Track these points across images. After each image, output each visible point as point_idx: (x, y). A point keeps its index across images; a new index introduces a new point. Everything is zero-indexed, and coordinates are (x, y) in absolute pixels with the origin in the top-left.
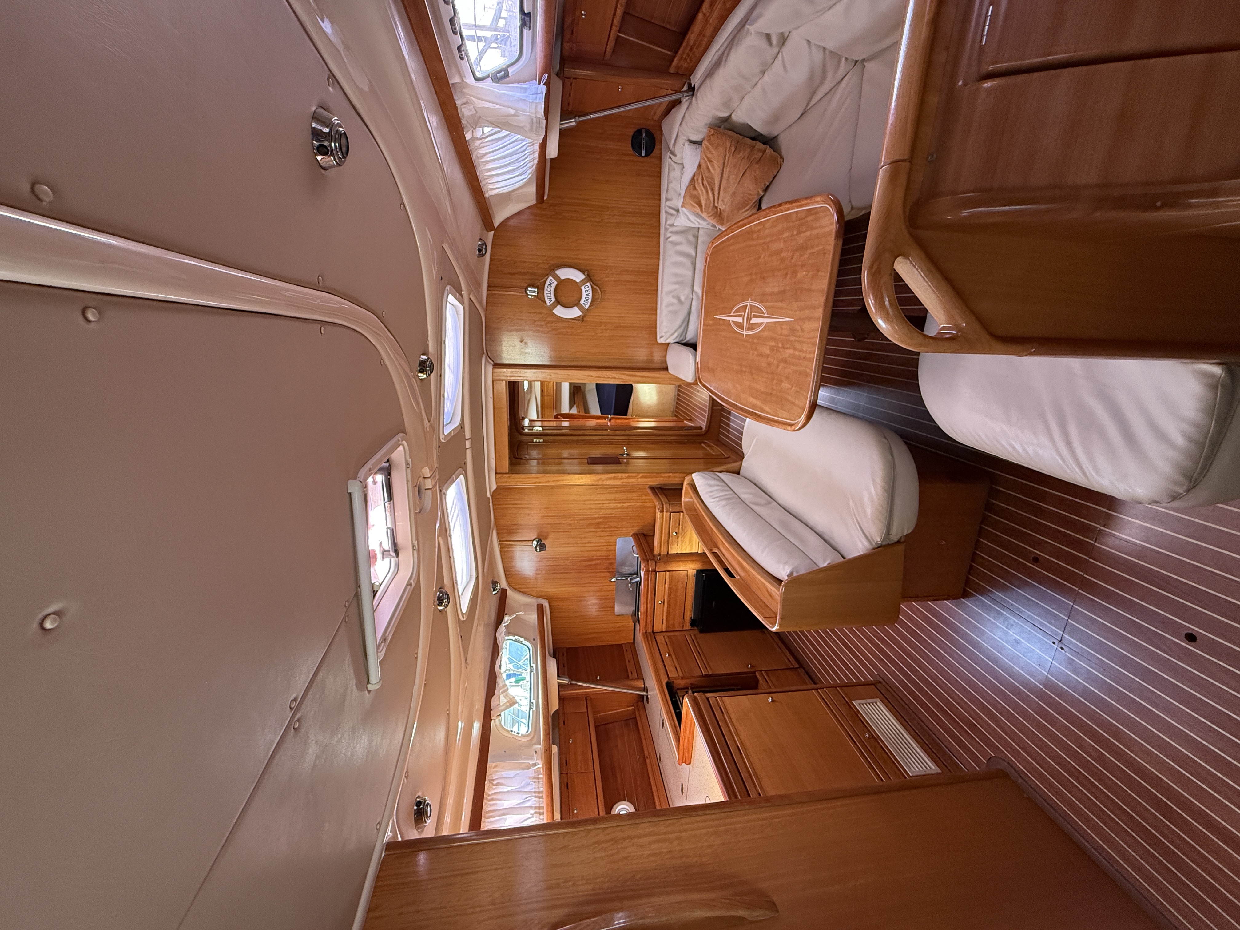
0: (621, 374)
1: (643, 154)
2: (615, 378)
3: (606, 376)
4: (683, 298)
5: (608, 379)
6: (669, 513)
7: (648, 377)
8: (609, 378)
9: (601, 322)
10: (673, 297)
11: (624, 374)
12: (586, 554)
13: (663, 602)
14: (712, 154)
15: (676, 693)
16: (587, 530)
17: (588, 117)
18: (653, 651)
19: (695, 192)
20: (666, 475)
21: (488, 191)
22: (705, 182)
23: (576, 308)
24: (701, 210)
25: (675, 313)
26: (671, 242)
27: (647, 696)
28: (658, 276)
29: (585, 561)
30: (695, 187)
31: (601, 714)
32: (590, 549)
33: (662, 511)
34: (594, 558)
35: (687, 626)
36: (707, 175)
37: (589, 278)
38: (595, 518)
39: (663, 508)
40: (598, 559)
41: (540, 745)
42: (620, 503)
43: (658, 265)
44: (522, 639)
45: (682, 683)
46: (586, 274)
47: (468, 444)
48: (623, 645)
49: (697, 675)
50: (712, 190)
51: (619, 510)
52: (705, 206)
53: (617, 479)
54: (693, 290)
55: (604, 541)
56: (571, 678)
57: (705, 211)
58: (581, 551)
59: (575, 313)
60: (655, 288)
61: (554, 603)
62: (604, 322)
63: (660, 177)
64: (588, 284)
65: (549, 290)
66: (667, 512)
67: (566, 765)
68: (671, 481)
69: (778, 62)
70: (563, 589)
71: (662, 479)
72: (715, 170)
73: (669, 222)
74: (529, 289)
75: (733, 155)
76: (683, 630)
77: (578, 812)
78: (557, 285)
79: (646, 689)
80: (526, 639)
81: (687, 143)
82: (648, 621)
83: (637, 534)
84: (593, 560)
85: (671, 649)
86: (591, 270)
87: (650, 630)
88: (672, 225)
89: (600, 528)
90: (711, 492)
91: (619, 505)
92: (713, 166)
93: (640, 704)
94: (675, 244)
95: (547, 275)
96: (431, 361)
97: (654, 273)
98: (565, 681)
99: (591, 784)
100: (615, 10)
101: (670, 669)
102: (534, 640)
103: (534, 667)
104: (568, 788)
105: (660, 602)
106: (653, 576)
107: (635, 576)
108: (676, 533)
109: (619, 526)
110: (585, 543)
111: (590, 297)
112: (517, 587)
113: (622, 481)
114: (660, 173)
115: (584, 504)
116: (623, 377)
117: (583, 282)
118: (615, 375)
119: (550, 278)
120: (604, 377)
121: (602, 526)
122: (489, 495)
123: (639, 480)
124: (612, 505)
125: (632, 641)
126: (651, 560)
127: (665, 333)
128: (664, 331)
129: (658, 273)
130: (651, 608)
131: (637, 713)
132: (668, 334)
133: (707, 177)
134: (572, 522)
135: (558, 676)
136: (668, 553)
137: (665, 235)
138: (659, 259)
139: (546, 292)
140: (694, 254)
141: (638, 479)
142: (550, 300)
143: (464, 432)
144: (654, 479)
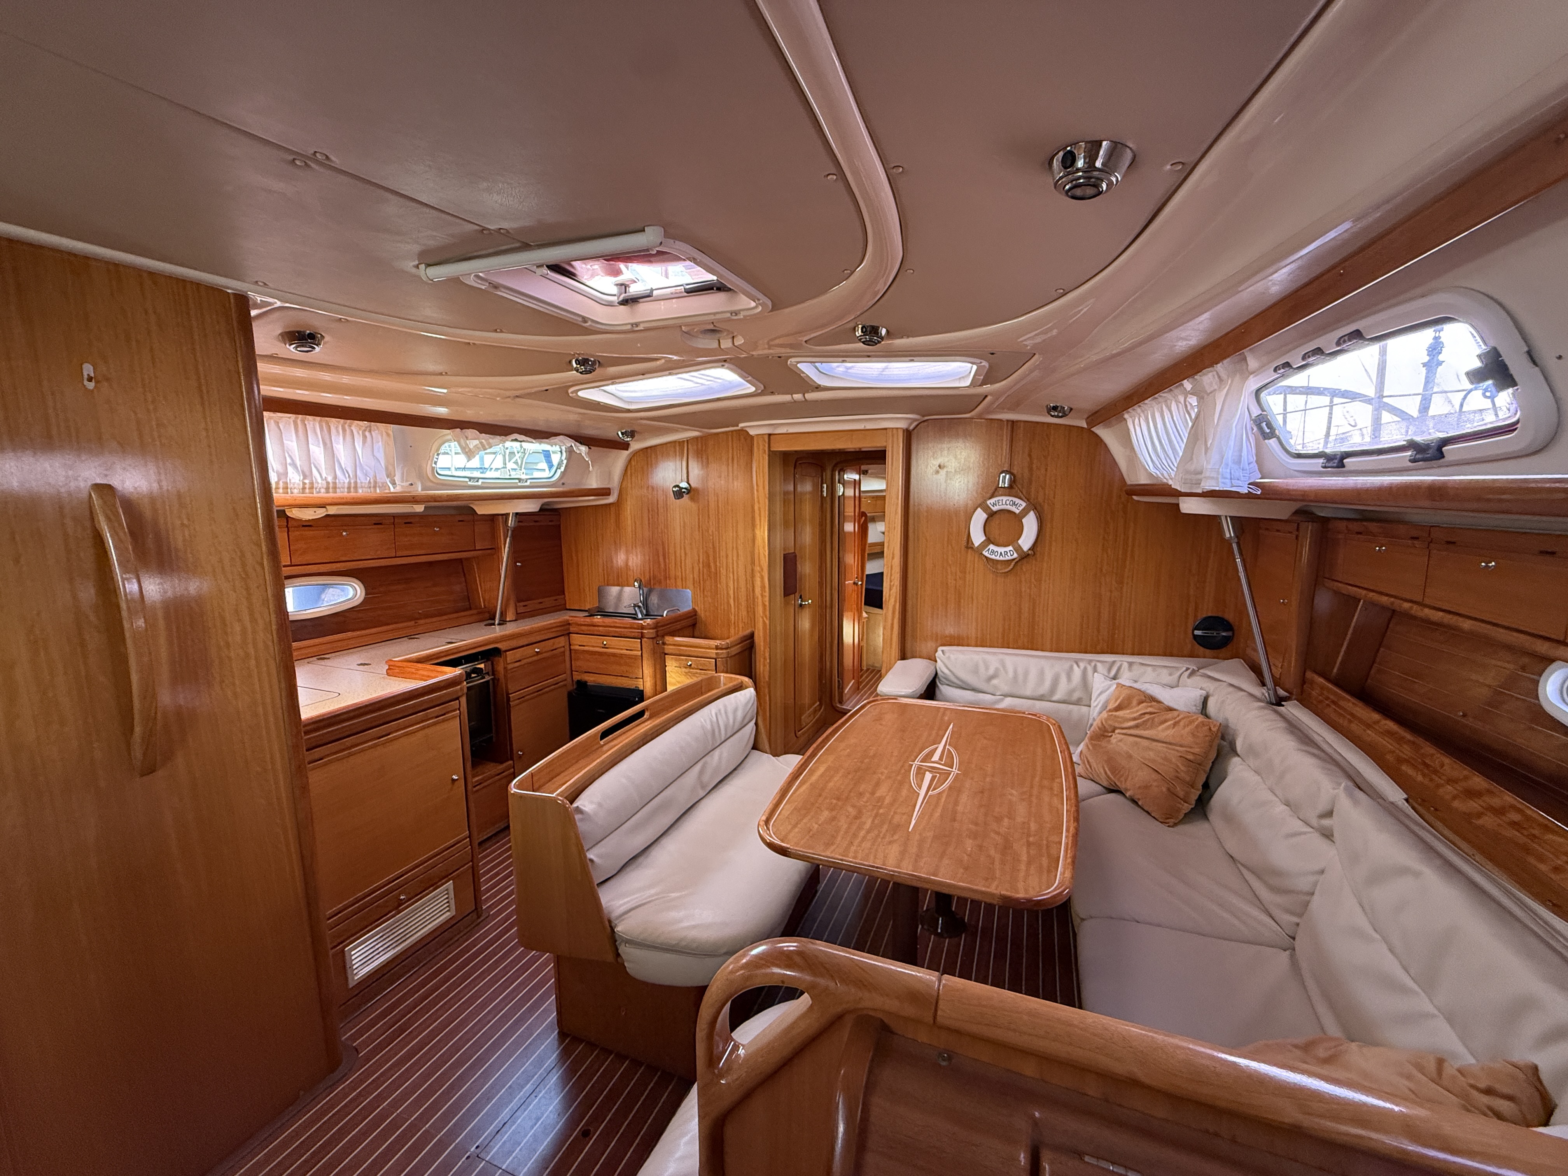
0: (896, 597)
1: (1197, 632)
2: (890, 590)
3: (893, 578)
4: (995, 682)
5: (889, 581)
6: (714, 656)
7: (892, 634)
8: (891, 581)
9: (965, 573)
10: (997, 669)
11: (895, 601)
12: (672, 550)
13: (605, 647)
14: (1184, 727)
15: (488, 660)
16: (701, 551)
17: (1237, 556)
18: (543, 632)
19: (1135, 702)
20: (767, 655)
21: (1131, 417)
22: (1147, 717)
23: (984, 538)
24: (1110, 711)
25: (975, 671)
26: (1071, 667)
27: (494, 624)
28: (1028, 649)
29: (664, 548)
30: (1143, 702)
31: (475, 567)
32: (678, 555)
33: (717, 648)
34: (667, 560)
35: (577, 677)
36: (1156, 720)
37: (1024, 557)
38: (715, 562)
39: (722, 649)
40: (665, 565)
41: (422, 490)
42: (734, 594)
43: (1042, 650)
44: (563, 469)
45: (500, 668)
46: (1030, 552)
47: (798, 397)
48: (563, 596)
49: (509, 687)
50: (1137, 727)
51: (725, 593)
52: (1115, 716)
53: (762, 590)
54: (1006, 696)
55: (687, 572)
56: (515, 530)
57: (1108, 716)
58: (675, 544)
59: (978, 538)
60: (1011, 646)
61: (613, 509)
62: (965, 577)
63: (1165, 655)
64: (1015, 555)
65: (1008, 502)
66: (717, 654)
67: (405, 523)
68: (760, 661)
69: (1299, 826)
70: (629, 522)
71: (762, 648)
72: (1163, 730)
73: (1099, 665)
74: (1008, 476)
75: (1181, 757)
76: (572, 671)
77: (343, 536)
78: (1015, 513)
79: (503, 622)
80: (563, 474)
81: (1204, 693)
82: (584, 628)
83: (696, 615)
84: (664, 559)
85: (545, 655)
86: (1036, 560)
87: (572, 629)
88: (1095, 670)
89: (703, 567)
90: (726, 712)
91: (731, 592)
92: (1168, 728)
93: (487, 615)
94: (1069, 674)
95: (1027, 499)
96: (879, 342)
97: (1031, 642)
98: (511, 522)
99: (379, 552)
100: (1387, 595)
101: (518, 654)
102: (563, 484)
103: (526, 484)
104: (375, 524)
105: (605, 643)
106: (636, 634)
107: (644, 612)
108: (691, 665)
109: (705, 593)
110: (685, 549)
111: (998, 558)
112: (633, 463)
113: (760, 597)
114: (1171, 655)
115: (733, 548)
116: (892, 600)
117: (1018, 549)
118: (894, 590)
119: (1024, 504)
120: (891, 575)
121: (705, 571)
122: (741, 425)
123: (761, 619)
124: (731, 584)
125: (568, 608)
126: (657, 632)
127: (949, 658)
128: (952, 656)
129: (1032, 649)
130: (599, 631)
131: (475, 611)
132: (946, 661)
133: (1153, 719)
134: (710, 532)
135: (517, 514)
136: (666, 654)
137: (1082, 660)
138: (1051, 651)
139: (1005, 498)
140: (1055, 698)
141: (763, 618)
142: (994, 505)
143: (813, 391)
144: (762, 639)
